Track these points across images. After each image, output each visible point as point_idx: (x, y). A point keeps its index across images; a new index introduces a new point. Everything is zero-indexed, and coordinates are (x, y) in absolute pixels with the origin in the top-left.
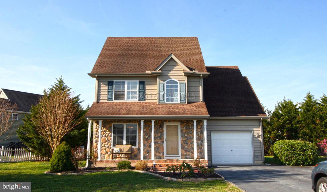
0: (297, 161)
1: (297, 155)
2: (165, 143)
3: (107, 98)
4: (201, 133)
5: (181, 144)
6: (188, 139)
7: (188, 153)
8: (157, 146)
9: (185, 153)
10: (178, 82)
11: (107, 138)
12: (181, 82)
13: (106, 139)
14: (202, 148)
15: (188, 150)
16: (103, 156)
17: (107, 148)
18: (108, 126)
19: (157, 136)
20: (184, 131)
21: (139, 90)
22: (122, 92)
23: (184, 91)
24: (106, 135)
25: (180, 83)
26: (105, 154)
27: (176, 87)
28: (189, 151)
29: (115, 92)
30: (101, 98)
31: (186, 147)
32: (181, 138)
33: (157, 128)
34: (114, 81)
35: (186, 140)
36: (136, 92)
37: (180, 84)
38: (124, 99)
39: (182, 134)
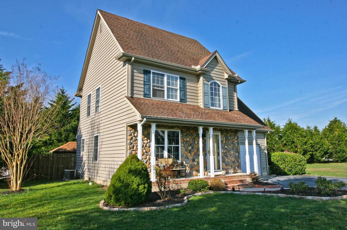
2: (208, 155)
5: (222, 157)
6: (227, 151)
9: (226, 168)
10: (221, 85)
14: (240, 161)
15: (229, 164)
20: (224, 142)
21: (180, 87)
22: (161, 87)
23: (226, 96)
27: (219, 90)
29: (153, 86)
30: (135, 92)
31: (226, 160)
32: (222, 150)
34: (152, 71)
36: (177, 90)
37: (222, 88)
38: (163, 97)
39: (222, 145)
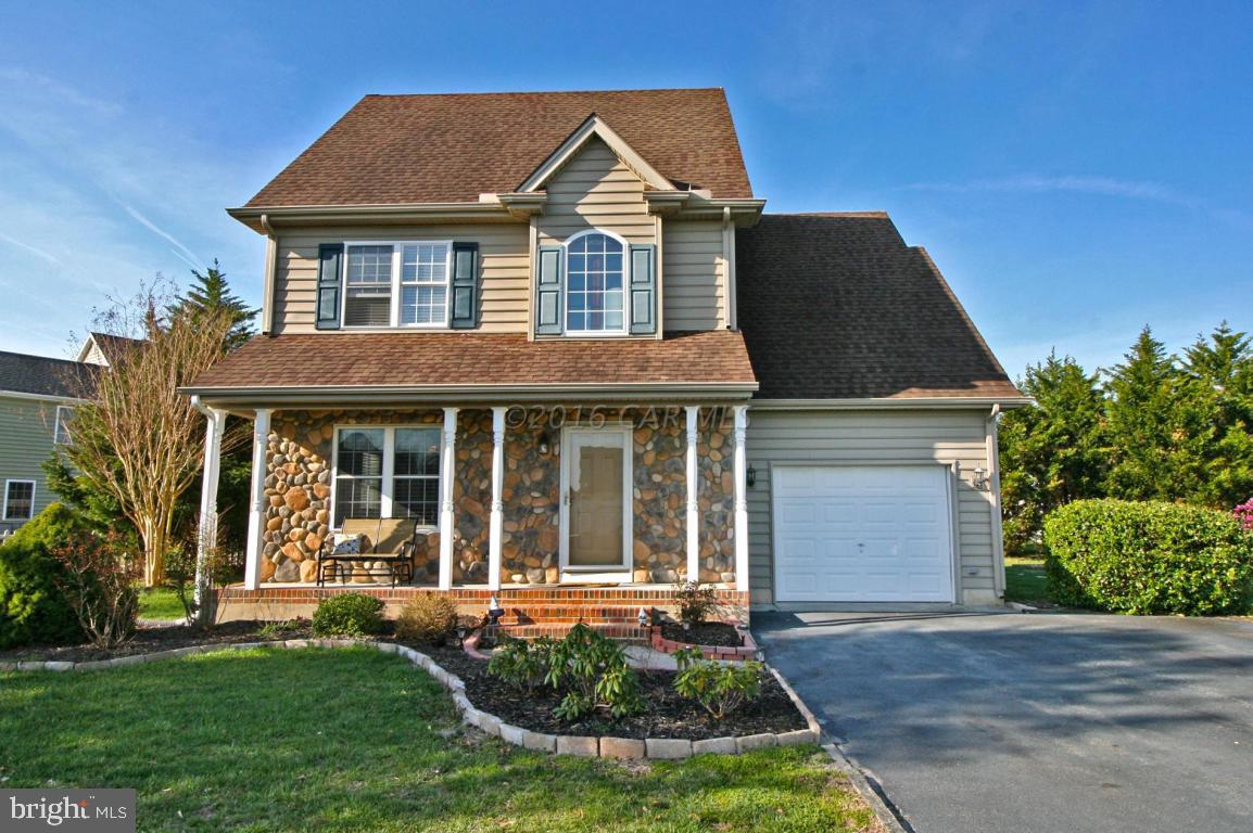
0: (1163, 592)
1: (1159, 567)
2: (565, 510)
3: (313, 318)
4: (723, 470)
5: (636, 518)
6: (664, 496)
7: (664, 557)
8: (530, 525)
9: (653, 559)
10: (624, 242)
11: (311, 489)
12: (634, 241)
13: (308, 492)
14: (730, 536)
15: (666, 544)
16: (292, 566)
17: (311, 535)
18: (316, 439)
19: (528, 483)
20: (650, 459)
21: (454, 279)
22: (382, 290)
23: (649, 281)
24: (305, 478)
25: (630, 246)
26: (303, 559)
27: (615, 262)
28: (668, 550)
29: (349, 290)
30: (288, 318)
31: (656, 530)
32: (636, 490)
33: (529, 446)
34: (347, 244)
35: (655, 500)
36: (439, 290)
37: (632, 251)
38: (385, 319)
39: (638, 472)
